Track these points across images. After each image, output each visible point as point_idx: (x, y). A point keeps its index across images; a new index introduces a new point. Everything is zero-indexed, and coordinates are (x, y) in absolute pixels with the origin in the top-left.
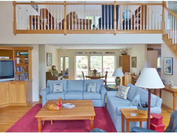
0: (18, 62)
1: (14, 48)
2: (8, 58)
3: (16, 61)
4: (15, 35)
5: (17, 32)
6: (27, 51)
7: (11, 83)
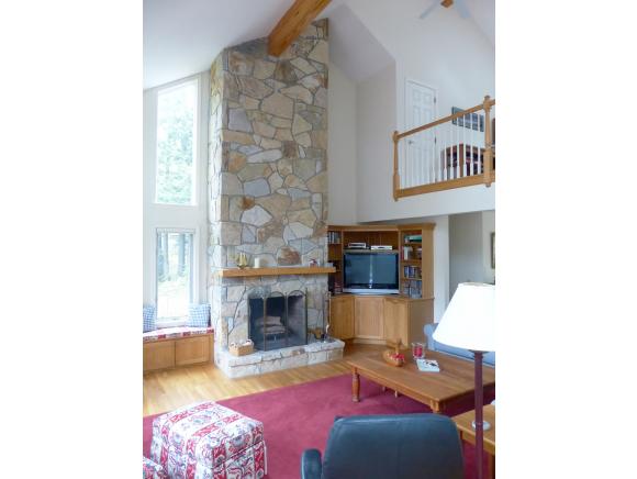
0: (406, 257)
1: (399, 227)
2: (390, 248)
3: (402, 253)
4: (396, 200)
5: (400, 194)
6: (419, 232)
7: (388, 299)
